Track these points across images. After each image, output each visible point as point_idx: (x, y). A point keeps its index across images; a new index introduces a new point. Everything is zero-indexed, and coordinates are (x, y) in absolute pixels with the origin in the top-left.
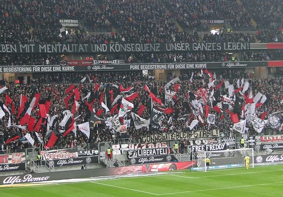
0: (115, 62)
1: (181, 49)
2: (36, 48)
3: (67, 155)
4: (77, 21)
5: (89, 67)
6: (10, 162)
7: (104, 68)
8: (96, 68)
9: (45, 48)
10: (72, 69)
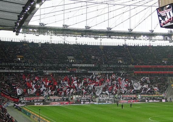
0: (83, 70)
1: (105, 66)
2: (58, 65)
3: (58, 98)
4: (73, 57)
5: (75, 72)
6: (40, 99)
7: (80, 72)
8: (77, 72)
9: (61, 65)
10: (69, 72)
